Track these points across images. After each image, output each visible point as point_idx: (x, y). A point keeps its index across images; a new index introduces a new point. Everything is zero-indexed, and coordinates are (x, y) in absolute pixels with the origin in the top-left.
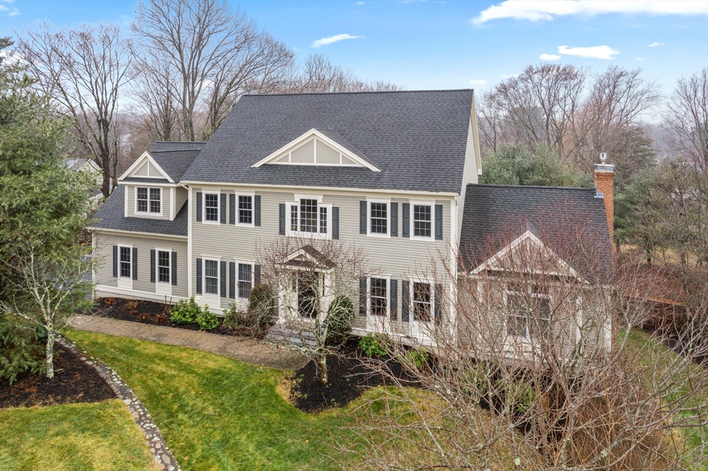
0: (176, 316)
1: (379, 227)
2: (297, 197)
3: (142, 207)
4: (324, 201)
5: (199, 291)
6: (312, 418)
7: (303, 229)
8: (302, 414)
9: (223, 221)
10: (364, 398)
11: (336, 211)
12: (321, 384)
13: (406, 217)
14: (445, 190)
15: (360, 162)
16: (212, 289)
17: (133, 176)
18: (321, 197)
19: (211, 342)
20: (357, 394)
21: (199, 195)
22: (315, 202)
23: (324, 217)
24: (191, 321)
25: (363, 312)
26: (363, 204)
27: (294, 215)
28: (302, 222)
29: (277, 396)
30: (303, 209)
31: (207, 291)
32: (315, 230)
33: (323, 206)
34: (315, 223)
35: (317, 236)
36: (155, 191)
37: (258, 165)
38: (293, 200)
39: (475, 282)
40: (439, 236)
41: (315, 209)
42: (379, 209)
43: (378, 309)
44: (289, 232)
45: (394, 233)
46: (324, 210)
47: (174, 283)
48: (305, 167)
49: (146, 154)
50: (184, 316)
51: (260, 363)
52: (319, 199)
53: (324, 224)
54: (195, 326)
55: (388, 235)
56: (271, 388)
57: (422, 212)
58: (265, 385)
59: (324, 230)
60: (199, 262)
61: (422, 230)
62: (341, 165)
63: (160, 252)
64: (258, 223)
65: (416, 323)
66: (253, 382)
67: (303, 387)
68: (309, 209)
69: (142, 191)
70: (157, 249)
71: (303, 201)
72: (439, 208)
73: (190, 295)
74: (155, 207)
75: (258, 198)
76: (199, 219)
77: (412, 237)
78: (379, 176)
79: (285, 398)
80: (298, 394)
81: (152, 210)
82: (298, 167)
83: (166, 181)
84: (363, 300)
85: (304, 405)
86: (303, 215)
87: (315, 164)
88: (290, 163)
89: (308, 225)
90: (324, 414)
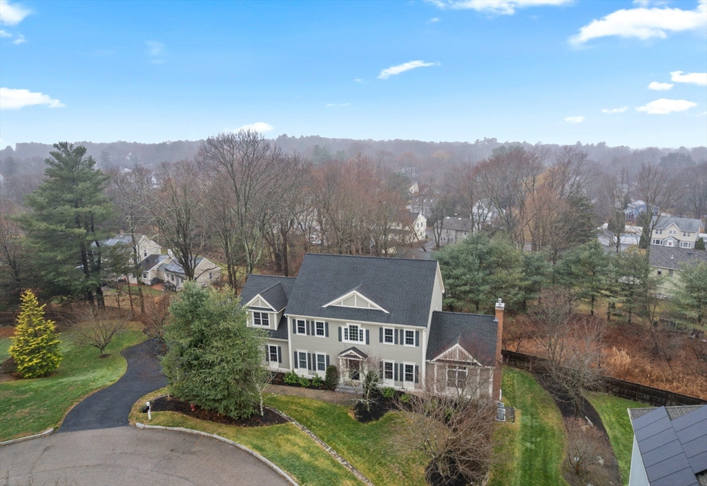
0: (287, 380)
1: (389, 339)
2: (347, 324)
3: (257, 322)
4: (361, 327)
5: (296, 367)
6: (365, 425)
7: (351, 339)
8: (361, 424)
9: (308, 334)
10: (385, 416)
11: (367, 332)
12: (368, 412)
13: (402, 335)
14: (420, 325)
15: (379, 308)
16: (303, 365)
17: (251, 306)
18: (359, 324)
19: (311, 393)
20: (382, 415)
21: (294, 321)
22: (357, 327)
23: (361, 334)
24: (297, 383)
25: (382, 377)
26: (381, 329)
27: (346, 332)
28: (351, 336)
29: (349, 417)
30: (350, 330)
31: (301, 367)
32: (357, 340)
33: (361, 329)
34: (357, 336)
35: (358, 342)
36: (265, 316)
37: (325, 306)
38: (345, 325)
39: (434, 364)
40: (417, 344)
41: (357, 330)
42: (389, 332)
43: (389, 375)
44: (344, 340)
45: (396, 343)
46: (361, 331)
47: (280, 361)
48: (351, 308)
49: (258, 295)
50: (292, 380)
51: (337, 403)
52: (359, 326)
53: (361, 337)
54: (298, 385)
55: (393, 343)
56: (346, 414)
57: (409, 334)
58: (343, 413)
59: (361, 340)
60: (296, 353)
61: (409, 341)
62: (369, 308)
63: (271, 347)
64: (327, 335)
65: (406, 382)
66: (337, 412)
67: (359, 413)
68: (354, 330)
69: (257, 315)
70: (269, 345)
71: (350, 326)
72: (417, 333)
73: (291, 369)
74: (266, 323)
75: (327, 324)
76: (295, 332)
77: (405, 345)
78: (389, 316)
79: (353, 418)
80: (358, 416)
81: (263, 324)
82: (347, 308)
83: (272, 310)
84: (381, 371)
85: (361, 420)
86: (351, 333)
87: (356, 307)
88: (342, 306)
89: (353, 337)
90: (370, 423)
